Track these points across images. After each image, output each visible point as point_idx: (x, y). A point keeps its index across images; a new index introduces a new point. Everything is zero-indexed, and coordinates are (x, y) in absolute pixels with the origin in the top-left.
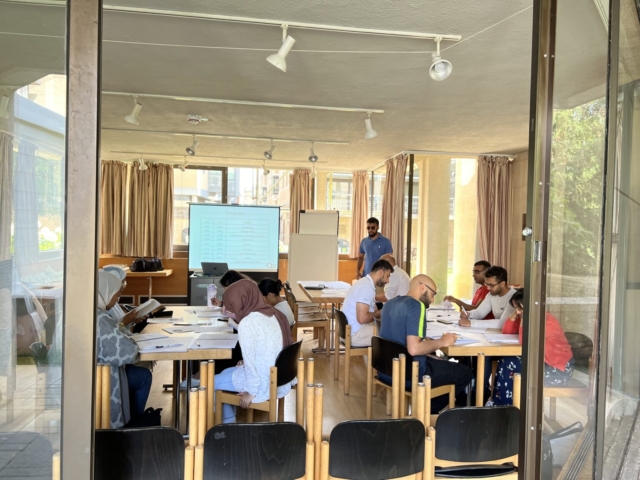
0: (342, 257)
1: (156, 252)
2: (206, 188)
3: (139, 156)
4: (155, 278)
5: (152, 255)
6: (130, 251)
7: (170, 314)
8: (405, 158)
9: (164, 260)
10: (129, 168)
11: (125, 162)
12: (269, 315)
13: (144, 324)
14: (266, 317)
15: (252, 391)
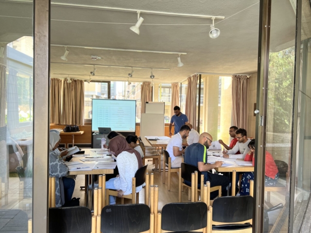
0: (166, 125)
1: (76, 122)
2: (100, 91)
3: (68, 76)
4: (76, 135)
5: (74, 124)
6: (63, 122)
7: (83, 152)
8: (197, 76)
9: (80, 126)
10: (63, 82)
11: (61, 79)
12: (132, 153)
13: (71, 157)
14: (130, 154)
15: (123, 189)
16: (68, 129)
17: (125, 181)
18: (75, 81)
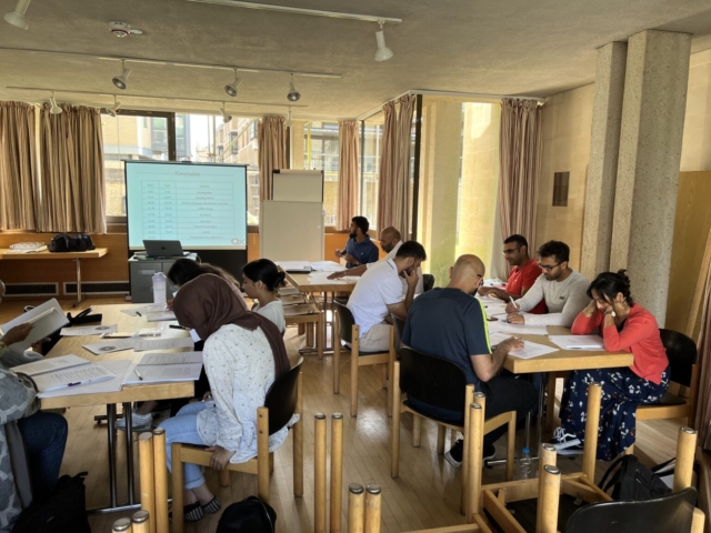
0: (329, 230)
1: (83, 225)
2: (148, 145)
3: (49, 93)
4: (84, 261)
5: (79, 230)
6: (47, 224)
7: (97, 319)
8: (412, 100)
9: (95, 236)
10: (37, 112)
11: (31, 104)
12: (252, 327)
13: (56, 336)
14: (248, 332)
15: (228, 445)
16: (61, 243)
17: (233, 420)
18: (74, 112)
